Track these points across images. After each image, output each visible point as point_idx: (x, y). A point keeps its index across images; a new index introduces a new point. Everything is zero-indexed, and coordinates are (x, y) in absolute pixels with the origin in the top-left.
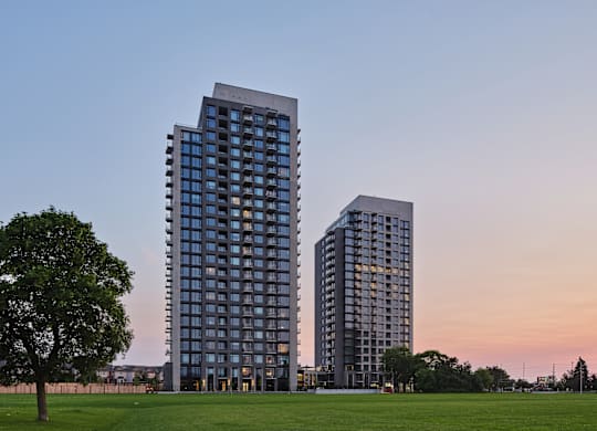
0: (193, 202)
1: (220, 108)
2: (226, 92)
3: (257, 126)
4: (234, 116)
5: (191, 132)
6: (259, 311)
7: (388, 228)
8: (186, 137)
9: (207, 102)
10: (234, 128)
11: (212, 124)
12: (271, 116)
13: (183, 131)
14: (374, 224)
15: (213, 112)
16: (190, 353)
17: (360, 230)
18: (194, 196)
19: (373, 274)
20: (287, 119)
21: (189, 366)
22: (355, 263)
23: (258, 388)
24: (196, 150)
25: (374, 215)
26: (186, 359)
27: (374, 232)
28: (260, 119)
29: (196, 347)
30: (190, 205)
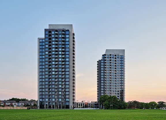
0: (43, 58)
1: (49, 31)
2: (51, 26)
3: (59, 34)
4: (53, 33)
5: (42, 39)
6: (60, 86)
7: (116, 58)
8: (41, 41)
9: (46, 30)
10: (53, 36)
11: (47, 36)
12: (63, 31)
13: (40, 39)
14: (110, 58)
15: (47, 33)
16: (42, 98)
17: (106, 60)
18: (43, 56)
19: (110, 73)
20: (68, 31)
21: (42, 102)
22: (104, 70)
23: (60, 108)
24: (43, 44)
25: (110, 55)
26: (41, 100)
27: (110, 60)
28: (60, 32)
29: (43, 97)
30: (42, 59)
